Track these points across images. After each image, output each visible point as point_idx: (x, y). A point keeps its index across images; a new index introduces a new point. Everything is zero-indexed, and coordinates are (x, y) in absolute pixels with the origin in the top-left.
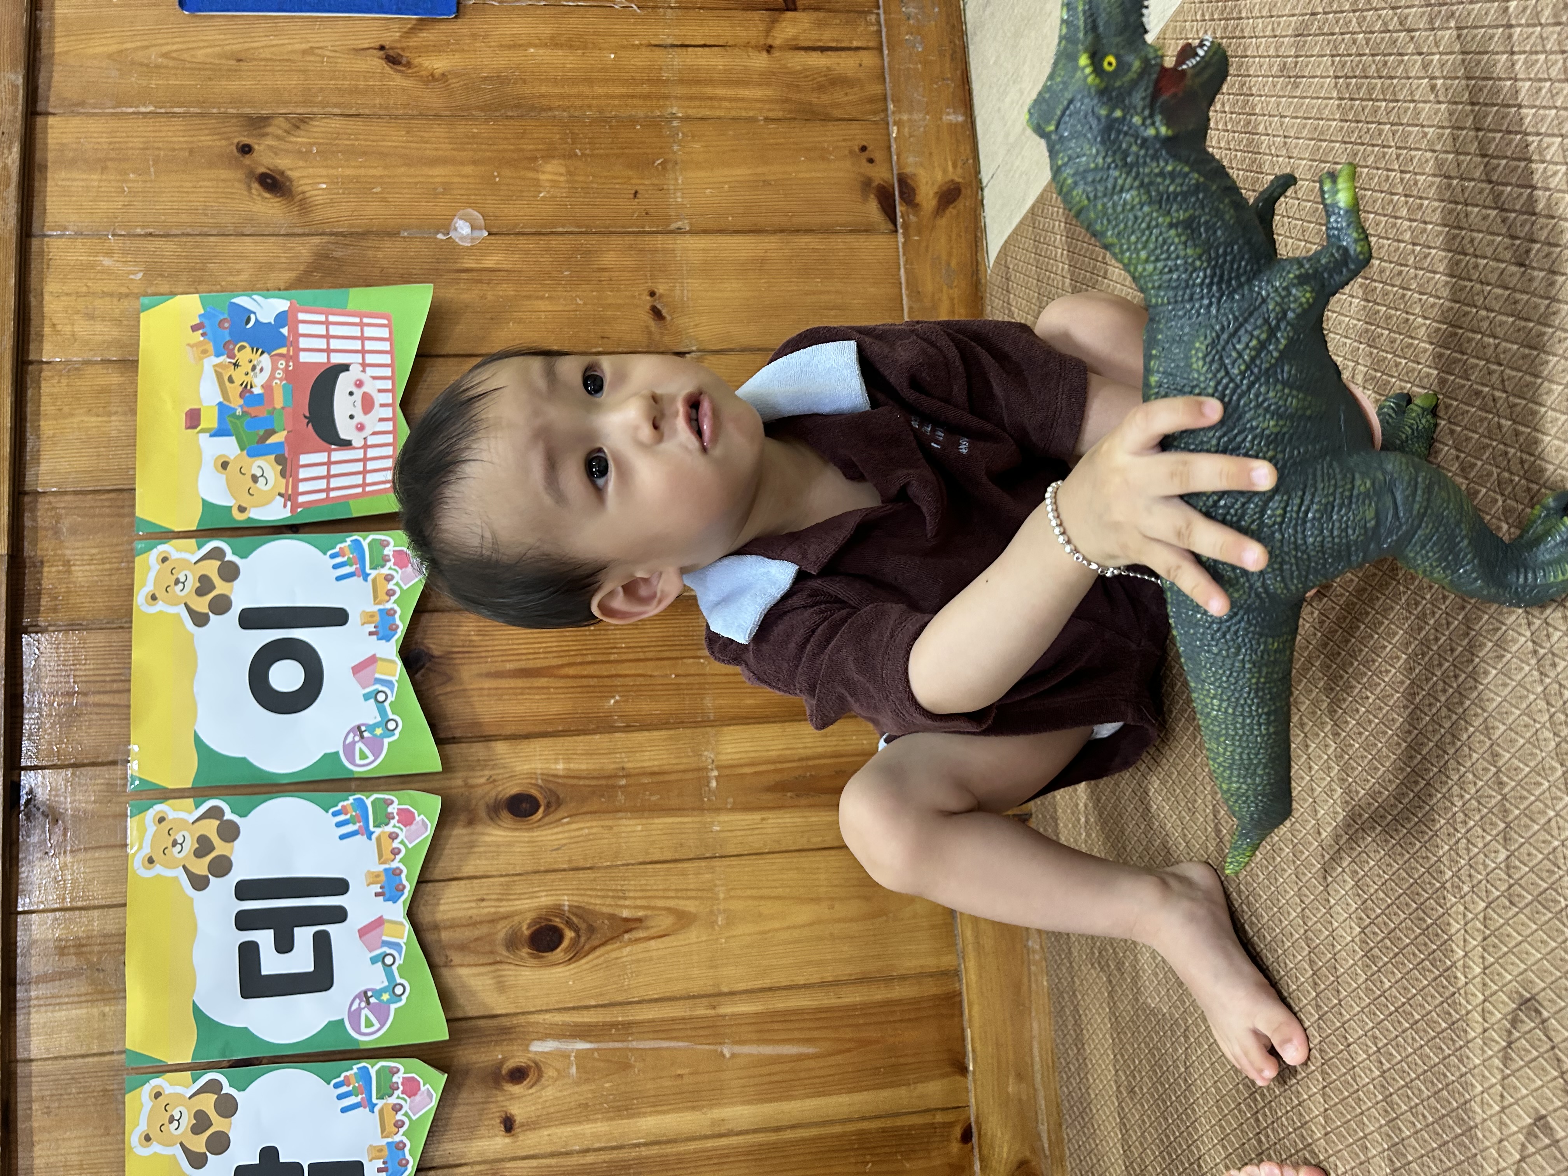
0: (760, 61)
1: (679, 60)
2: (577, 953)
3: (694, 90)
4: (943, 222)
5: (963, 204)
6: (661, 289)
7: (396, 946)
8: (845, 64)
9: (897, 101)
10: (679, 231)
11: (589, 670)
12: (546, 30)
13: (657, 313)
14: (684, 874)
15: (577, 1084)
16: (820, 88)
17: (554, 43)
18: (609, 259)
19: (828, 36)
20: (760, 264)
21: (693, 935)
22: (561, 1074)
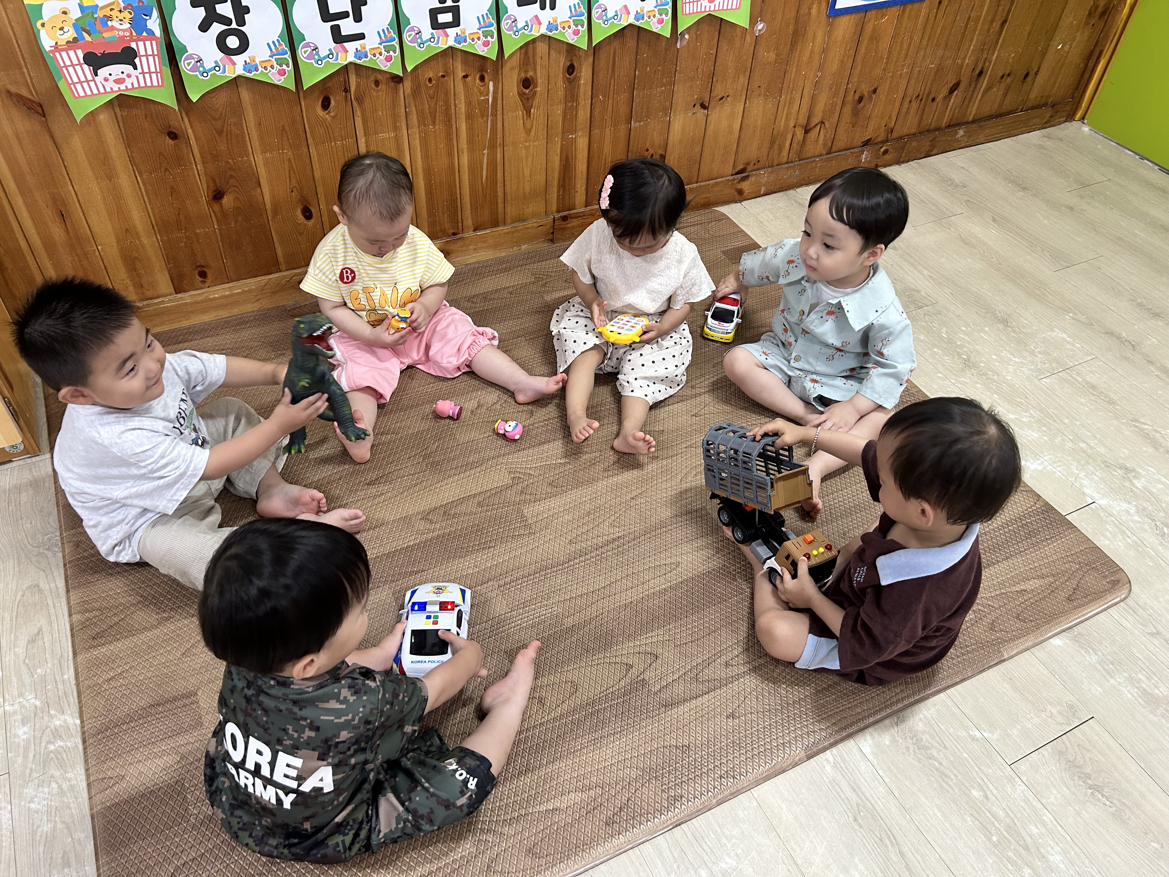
0: (792, 124)
1: (798, 96)
2: (521, 95)
3: (787, 103)
4: (733, 191)
5: (737, 197)
6: (729, 99)
7: (531, 31)
8: (785, 153)
9: (771, 172)
10: (745, 103)
11: (612, 87)
12: (816, 49)
13: (721, 99)
14: (543, 130)
15: (478, 100)
16: (780, 145)
17: (812, 52)
18: (741, 79)
19: (795, 145)
20: (731, 132)
21: (523, 135)
22: (481, 94)
